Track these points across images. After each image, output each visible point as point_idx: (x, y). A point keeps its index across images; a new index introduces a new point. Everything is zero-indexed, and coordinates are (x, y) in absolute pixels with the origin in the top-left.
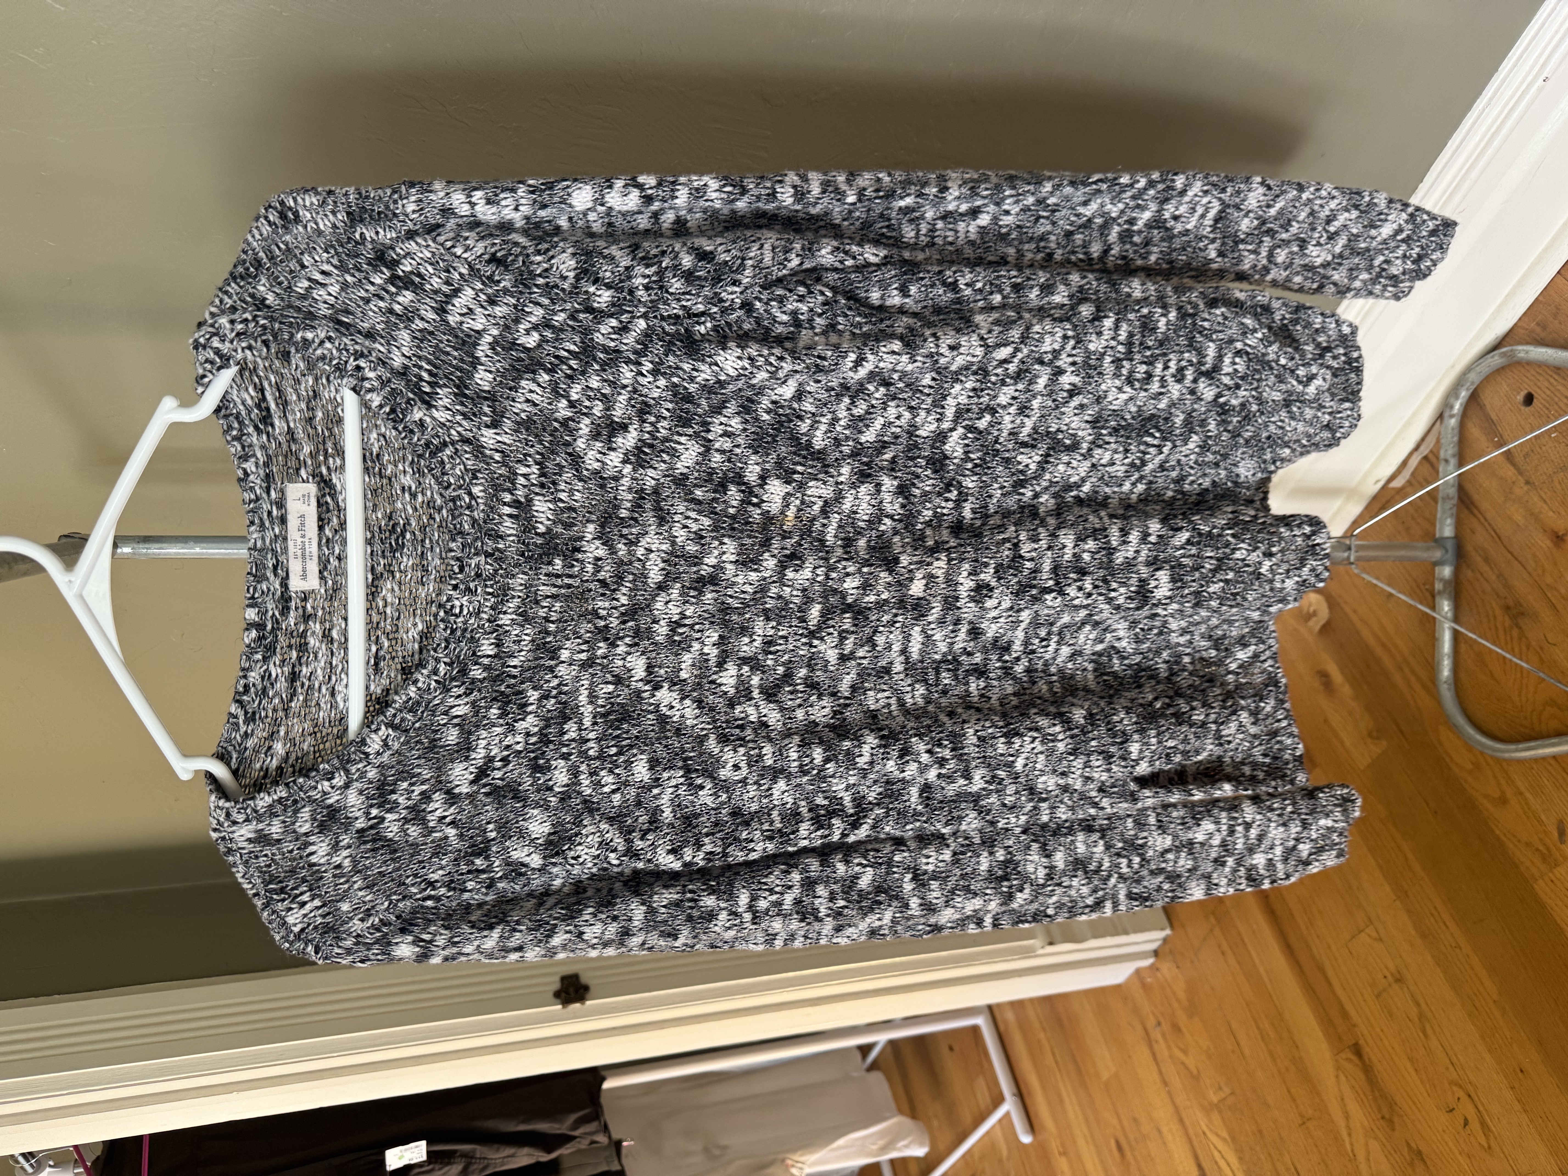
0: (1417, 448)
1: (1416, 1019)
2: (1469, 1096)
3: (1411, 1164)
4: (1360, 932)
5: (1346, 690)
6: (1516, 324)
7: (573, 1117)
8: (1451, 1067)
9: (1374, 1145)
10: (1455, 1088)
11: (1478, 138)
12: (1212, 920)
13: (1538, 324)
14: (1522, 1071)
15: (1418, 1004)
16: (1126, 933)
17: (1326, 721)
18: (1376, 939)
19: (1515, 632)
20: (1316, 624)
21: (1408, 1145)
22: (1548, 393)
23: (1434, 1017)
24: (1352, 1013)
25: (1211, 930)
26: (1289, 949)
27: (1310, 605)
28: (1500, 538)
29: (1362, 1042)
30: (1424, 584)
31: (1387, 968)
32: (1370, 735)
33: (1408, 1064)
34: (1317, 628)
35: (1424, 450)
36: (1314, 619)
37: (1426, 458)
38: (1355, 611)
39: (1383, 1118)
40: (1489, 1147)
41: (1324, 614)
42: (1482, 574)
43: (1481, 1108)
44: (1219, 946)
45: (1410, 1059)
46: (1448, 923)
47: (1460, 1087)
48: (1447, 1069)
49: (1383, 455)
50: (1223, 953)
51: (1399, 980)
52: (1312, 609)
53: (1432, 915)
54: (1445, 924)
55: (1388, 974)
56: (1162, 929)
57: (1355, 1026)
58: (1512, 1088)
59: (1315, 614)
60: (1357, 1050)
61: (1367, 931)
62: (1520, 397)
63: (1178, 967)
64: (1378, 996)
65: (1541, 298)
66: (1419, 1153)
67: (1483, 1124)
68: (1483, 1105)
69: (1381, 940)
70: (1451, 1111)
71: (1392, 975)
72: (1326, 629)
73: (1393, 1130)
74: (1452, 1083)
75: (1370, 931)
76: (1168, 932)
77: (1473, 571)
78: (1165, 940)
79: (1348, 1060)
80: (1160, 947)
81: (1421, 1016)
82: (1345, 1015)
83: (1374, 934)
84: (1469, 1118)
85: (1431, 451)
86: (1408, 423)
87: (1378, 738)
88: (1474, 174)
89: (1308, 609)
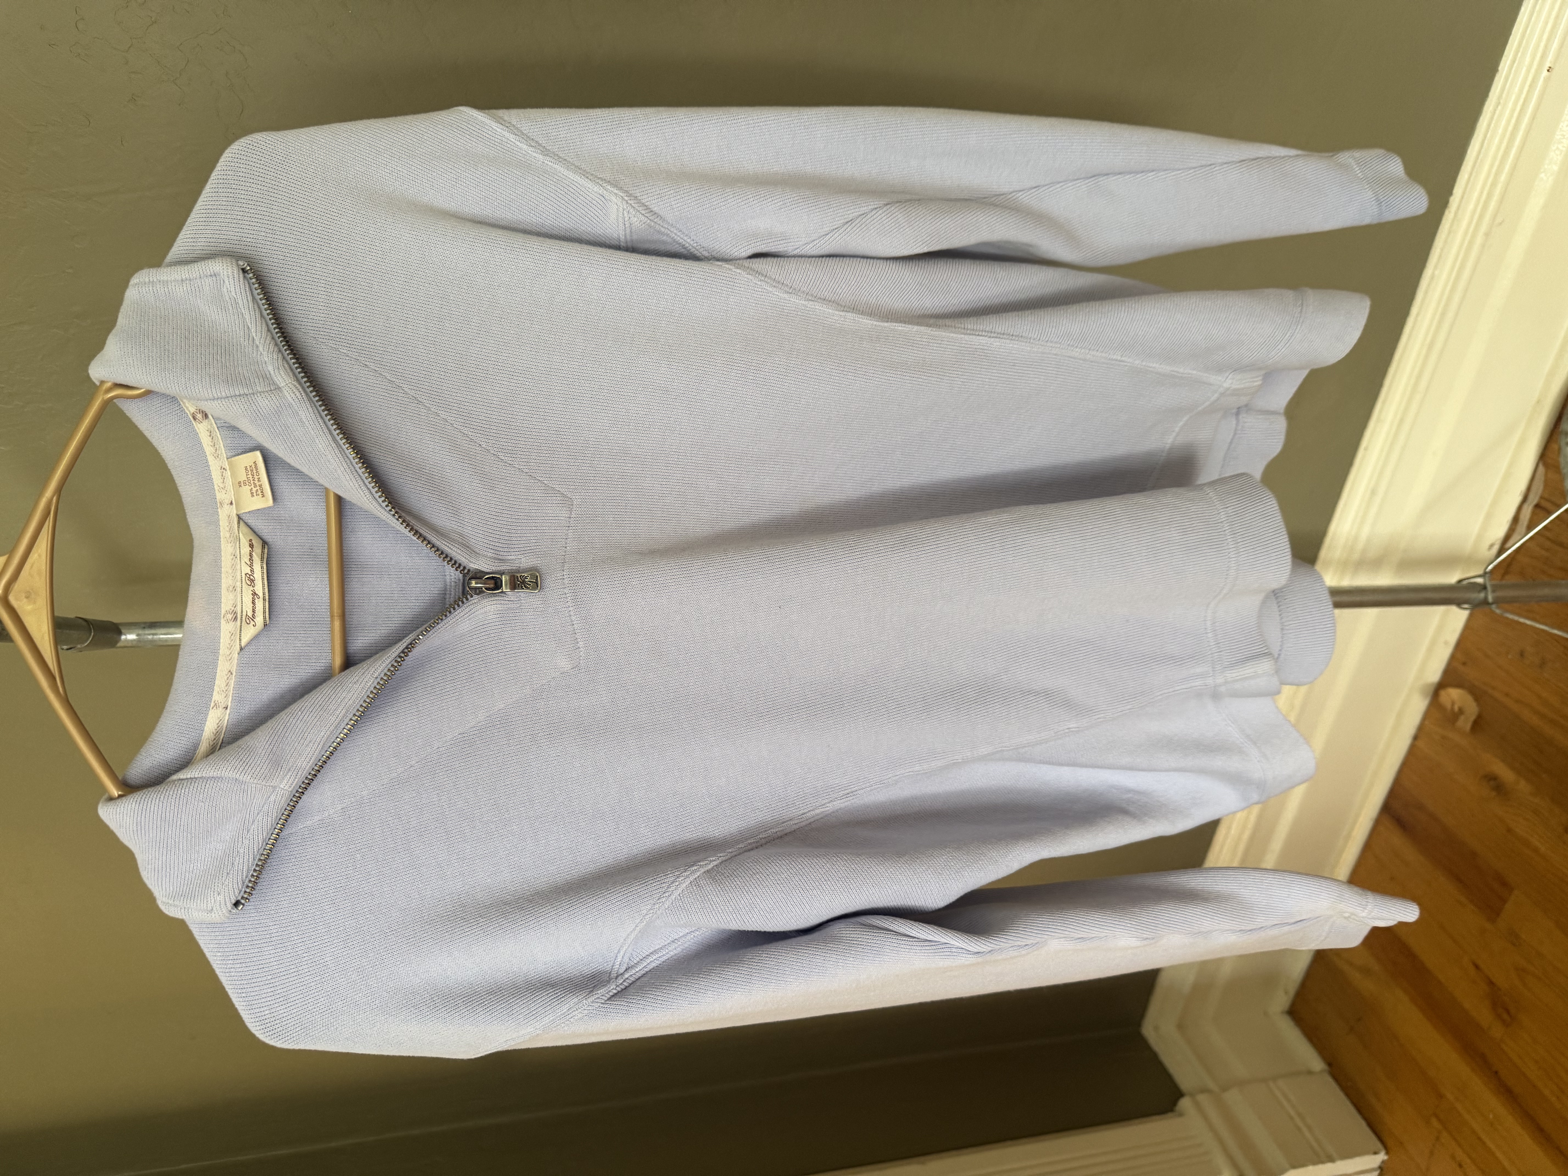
0: (1525, 499)
5: (1523, 787)
12: (1434, 1122)
17: (1509, 830)
20: (1465, 723)
25: (1438, 1139)
27: (1453, 704)
34: (1468, 727)
35: (1534, 499)
36: (1462, 718)
37: (1537, 506)
38: (1507, 695)
41: (1472, 709)
44: (1453, 1157)
49: (1489, 516)
50: (1460, 1166)
52: (1456, 708)
56: (1375, 1153)
59: (1461, 711)
72: (1478, 724)
76: (1382, 1157)
78: (1384, 1167)
85: (1542, 498)
86: (1508, 475)
89: (1452, 709)
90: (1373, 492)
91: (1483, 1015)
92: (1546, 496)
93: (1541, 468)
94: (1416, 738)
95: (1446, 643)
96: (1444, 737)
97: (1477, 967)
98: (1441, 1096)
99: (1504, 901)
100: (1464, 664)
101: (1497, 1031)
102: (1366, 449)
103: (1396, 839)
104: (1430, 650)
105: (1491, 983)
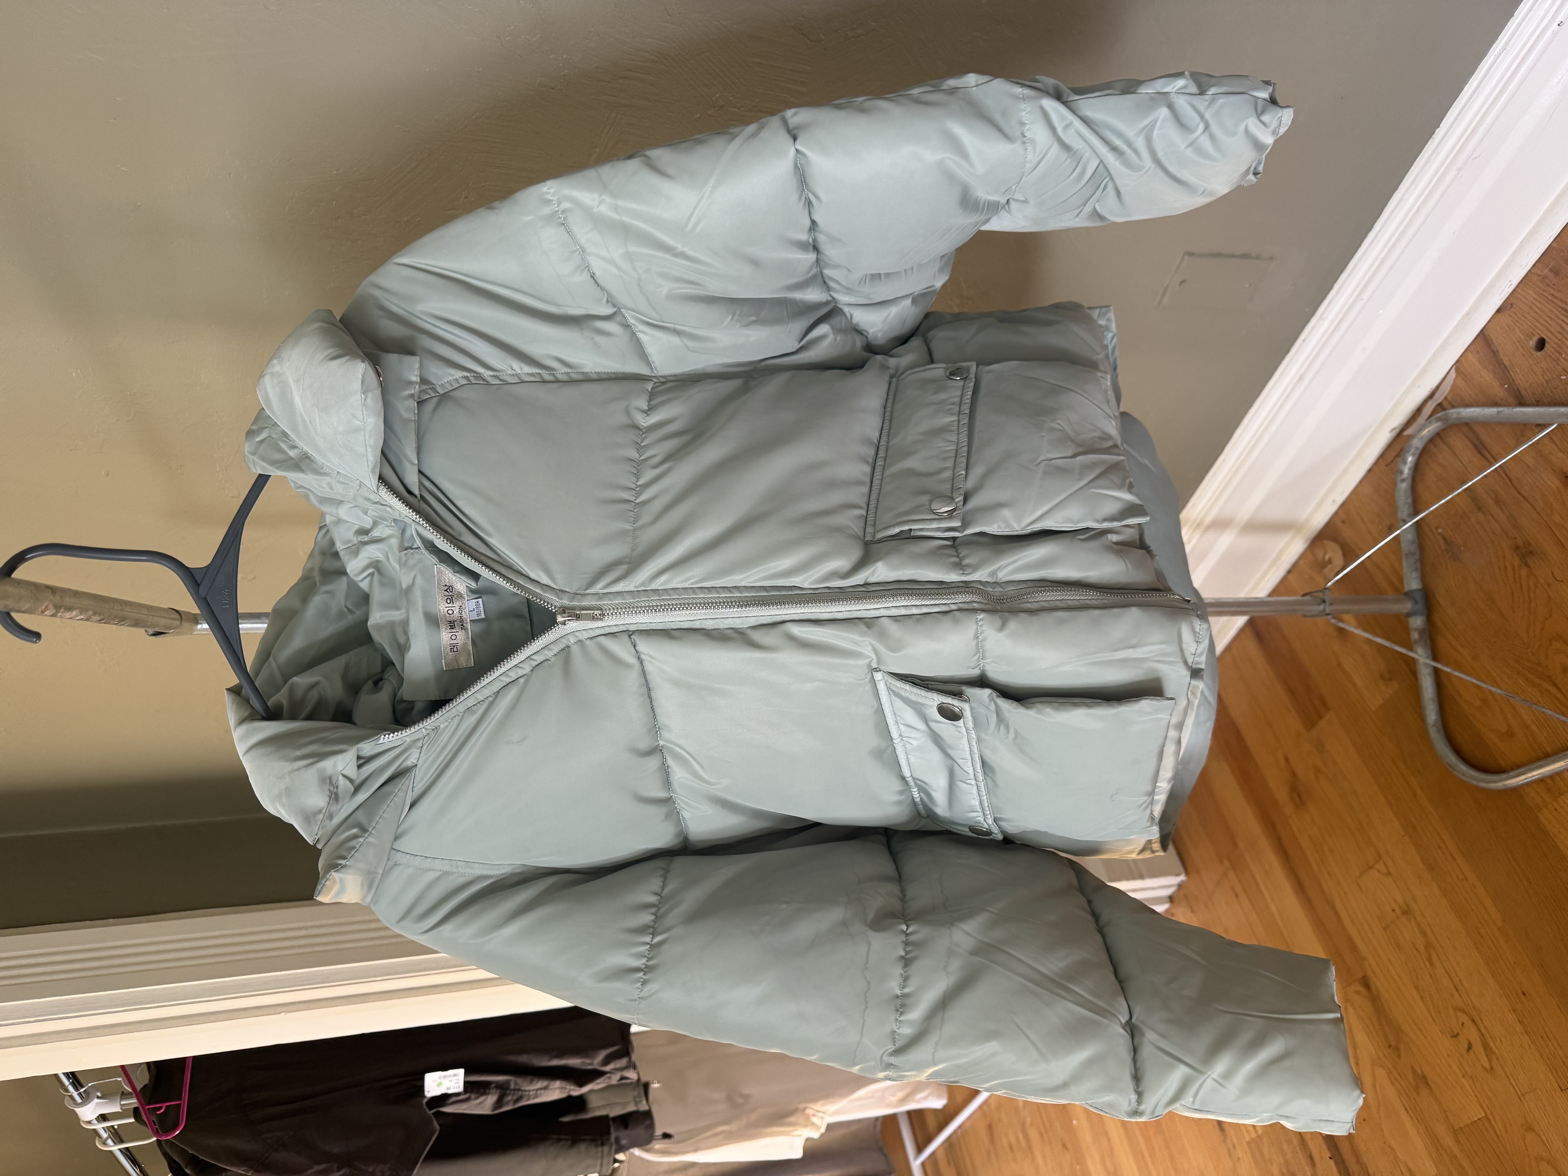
0: (1431, 396)
1: (1422, 949)
2: (1473, 1021)
3: (1417, 1089)
4: (1370, 867)
6: (1529, 271)
7: (602, 1054)
8: (1455, 993)
9: (1381, 1073)
10: (1460, 1014)
11: (1493, 85)
12: (1226, 863)
13: (1551, 270)
14: (1524, 994)
15: (1424, 934)
16: (1141, 877)
17: (1340, 665)
18: (1385, 875)
19: (1524, 572)
20: (1331, 571)
21: (1414, 1072)
22: (1560, 336)
23: (1441, 946)
24: (1361, 946)
25: (1225, 874)
26: (1300, 887)
27: (1325, 554)
28: (1510, 480)
29: (1370, 973)
30: (1437, 529)
31: (1395, 901)
32: (1382, 677)
33: (1414, 992)
35: (1439, 397)
36: (1330, 566)
37: (1440, 405)
39: (1390, 1046)
40: (1492, 1068)
41: (1339, 561)
42: (1492, 516)
43: (1484, 1032)
44: (1233, 889)
45: (1417, 988)
46: (1455, 855)
47: (1464, 1012)
48: (1452, 995)
49: (1398, 404)
50: (1237, 895)
51: (1407, 912)
52: (1327, 557)
53: (1440, 848)
54: (1451, 855)
55: (1396, 907)
56: (1178, 875)
57: (1363, 959)
58: (1514, 1010)
59: (1330, 561)
60: (1366, 983)
61: (1377, 866)
62: (1532, 343)
63: (1192, 912)
64: (1385, 929)
65: (1554, 245)
66: (1424, 1077)
67: (1486, 1047)
68: (1486, 1028)
69: (1389, 874)
70: (1456, 1036)
71: (1400, 907)
73: (1399, 1056)
74: (1457, 1009)
75: (1380, 866)
76: (1182, 878)
77: (1484, 513)
78: (1180, 886)
79: (1358, 993)
80: (1175, 892)
81: (1428, 946)
82: (1354, 948)
83: (1384, 870)
84: (1473, 1042)
85: (1446, 398)
86: (1424, 371)
87: (1390, 680)
88: (1489, 119)
89: (1324, 558)
90: (1301, 378)
91: (1282, 794)
92: (1449, 398)
93: (1453, 373)
94: (1289, 572)
95: (1334, 501)
96: (1311, 578)
97: (1287, 760)
98: (1235, 845)
99: (1321, 718)
100: (1343, 522)
101: (1289, 809)
102: (1304, 341)
103: (1252, 648)
104: (1319, 504)
105: (1294, 774)
